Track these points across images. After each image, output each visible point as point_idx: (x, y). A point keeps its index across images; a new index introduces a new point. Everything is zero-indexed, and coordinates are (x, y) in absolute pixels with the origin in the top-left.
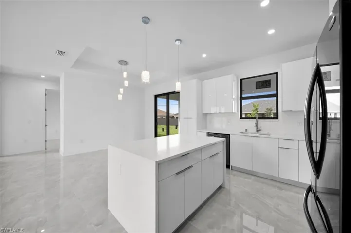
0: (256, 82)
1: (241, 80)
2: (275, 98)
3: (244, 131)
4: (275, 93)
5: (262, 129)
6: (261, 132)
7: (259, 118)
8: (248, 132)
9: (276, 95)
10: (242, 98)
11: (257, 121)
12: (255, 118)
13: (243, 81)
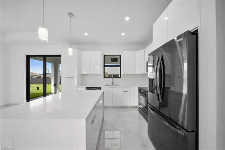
0: (111, 58)
1: (104, 55)
2: (119, 68)
3: (106, 85)
4: (119, 65)
5: (115, 83)
6: (114, 85)
7: (113, 77)
8: (108, 85)
9: (120, 66)
10: (105, 66)
11: (113, 79)
12: (112, 77)
13: (105, 56)
